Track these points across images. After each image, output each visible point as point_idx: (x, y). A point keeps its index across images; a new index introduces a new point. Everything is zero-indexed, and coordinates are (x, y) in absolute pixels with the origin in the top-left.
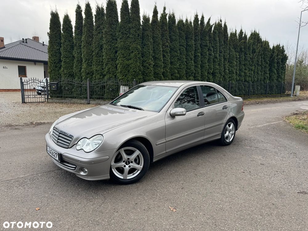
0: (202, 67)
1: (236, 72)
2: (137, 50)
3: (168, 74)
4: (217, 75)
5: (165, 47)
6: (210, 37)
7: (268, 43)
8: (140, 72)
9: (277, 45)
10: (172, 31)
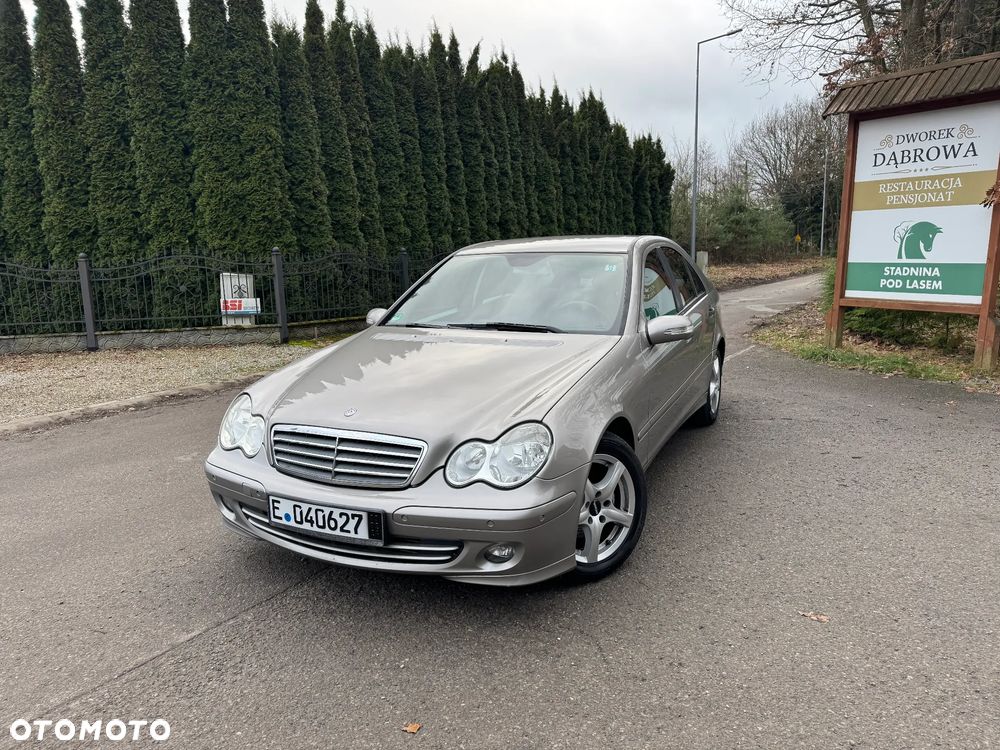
0: (471, 203)
1: (559, 220)
2: (268, 142)
3: (378, 225)
4: (513, 228)
5: (358, 136)
6: (483, 108)
7: (624, 133)
8: (288, 222)
9: (644, 137)
10: (372, 83)
